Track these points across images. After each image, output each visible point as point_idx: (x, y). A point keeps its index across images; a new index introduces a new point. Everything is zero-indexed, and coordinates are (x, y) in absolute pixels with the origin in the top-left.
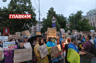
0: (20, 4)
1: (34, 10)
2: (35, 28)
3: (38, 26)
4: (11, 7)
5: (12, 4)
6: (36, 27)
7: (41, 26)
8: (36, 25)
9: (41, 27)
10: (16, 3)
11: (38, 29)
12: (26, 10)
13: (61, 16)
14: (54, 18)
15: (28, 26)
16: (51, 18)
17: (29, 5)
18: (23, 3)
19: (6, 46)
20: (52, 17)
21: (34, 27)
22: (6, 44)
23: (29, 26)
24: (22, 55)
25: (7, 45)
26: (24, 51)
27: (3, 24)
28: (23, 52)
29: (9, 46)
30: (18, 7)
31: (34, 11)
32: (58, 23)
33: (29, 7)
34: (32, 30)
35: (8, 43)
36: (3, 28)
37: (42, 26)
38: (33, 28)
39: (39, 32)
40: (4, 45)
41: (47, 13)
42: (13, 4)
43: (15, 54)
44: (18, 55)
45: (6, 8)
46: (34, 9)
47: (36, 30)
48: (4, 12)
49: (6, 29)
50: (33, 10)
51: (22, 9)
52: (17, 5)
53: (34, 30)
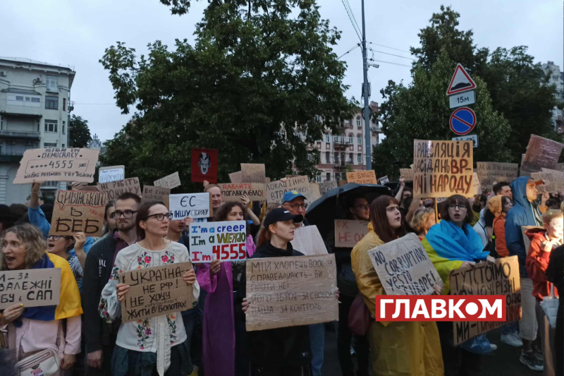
0: (253, 13)
1: (333, 42)
2: (340, 148)
3: (355, 131)
4: (213, 40)
5: (215, 23)
6: (347, 139)
7: (376, 133)
8: (344, 128)
9: (373, 141)
10: (234, 12)
11: (356, 151)
12: (289, 43)
13: (512, 58)
14: (460, 76)
15: (298, 139)
16: (443, 76)
17: (303, 15)
18: (271, 10)
19: (202, 242)
20: (449, 73)
21: (332, 139)
22: (204, 230)
23: (303, 138)
24: (282, 287)
25: (205, 236)
26: (293, 269)
27: (178, 131)
28: (291, 275)
29: (216, 243)
30: (247, 34)
31: (329, 45)
32: (489, 108)
33: (301, 25)
34: (323, 160)
35: (212, 230)
36: (179, 152)
37: (384, 130)
38: (326, 144)
39: (361, 167)
40: (195, 238)
41: (414, 51)
42: (221, 20)
43: (248, 283)
44: (264, 289)
45: (189, 46)
46: (329, 35)
47: (347, 159)
48: (183, 69)
49: (204, 155)
50: (325, 38)
51: (268, 44)
52: (239, 22)
53: (332, 160)
